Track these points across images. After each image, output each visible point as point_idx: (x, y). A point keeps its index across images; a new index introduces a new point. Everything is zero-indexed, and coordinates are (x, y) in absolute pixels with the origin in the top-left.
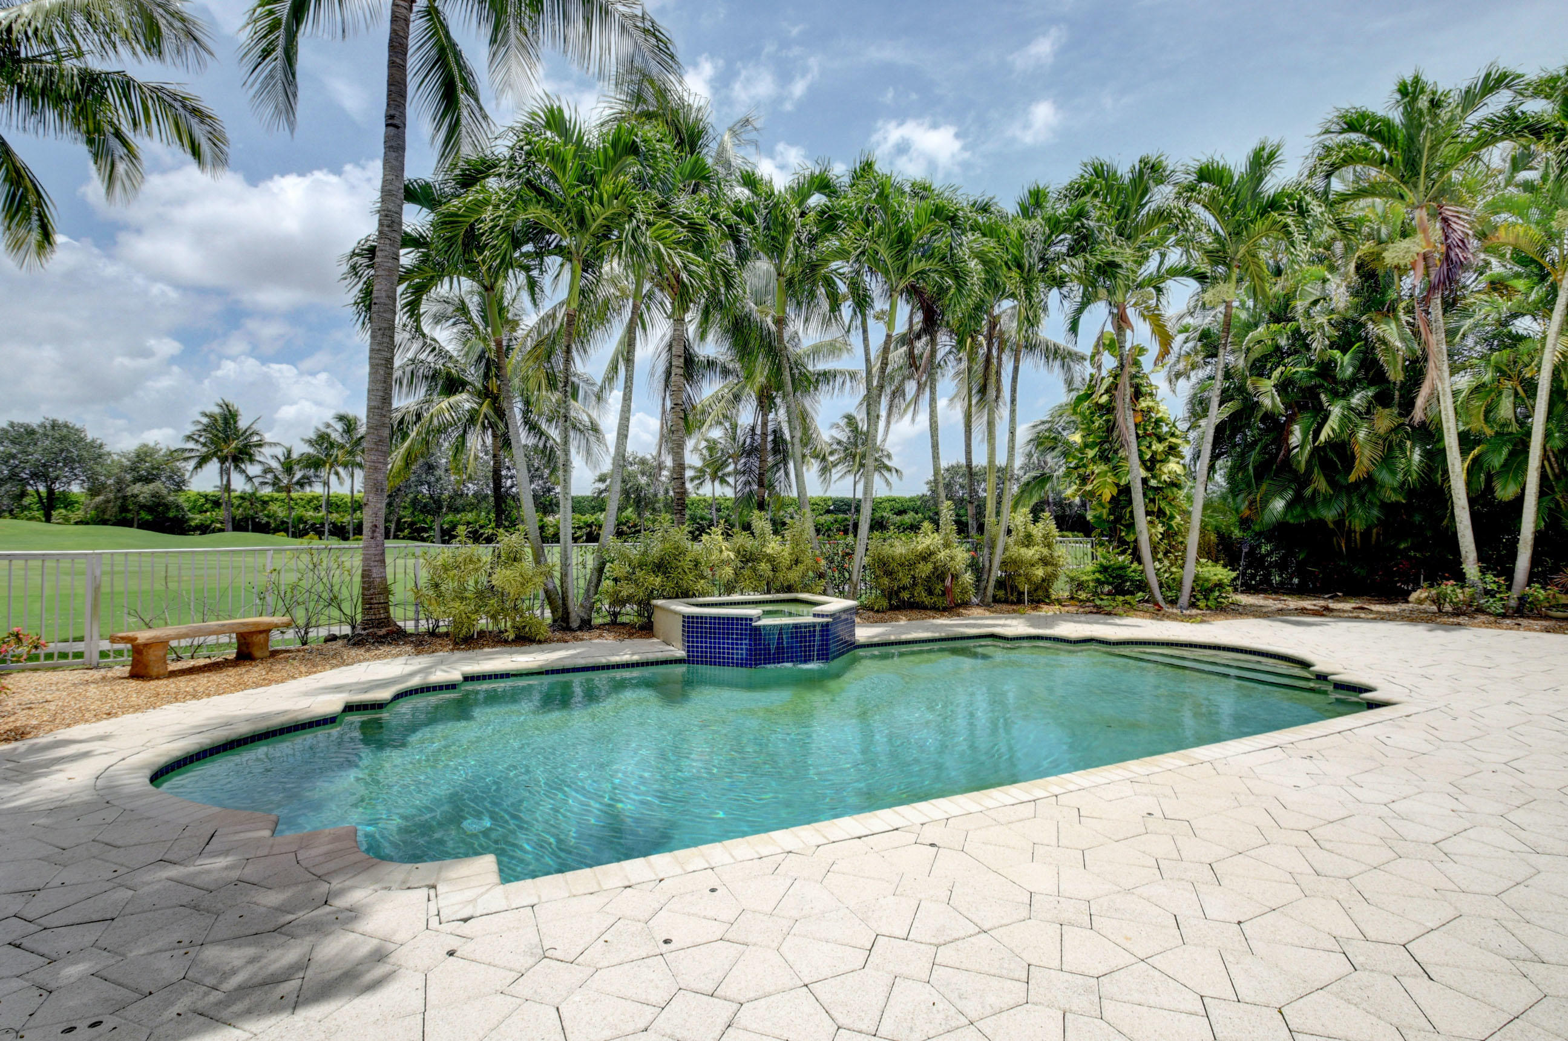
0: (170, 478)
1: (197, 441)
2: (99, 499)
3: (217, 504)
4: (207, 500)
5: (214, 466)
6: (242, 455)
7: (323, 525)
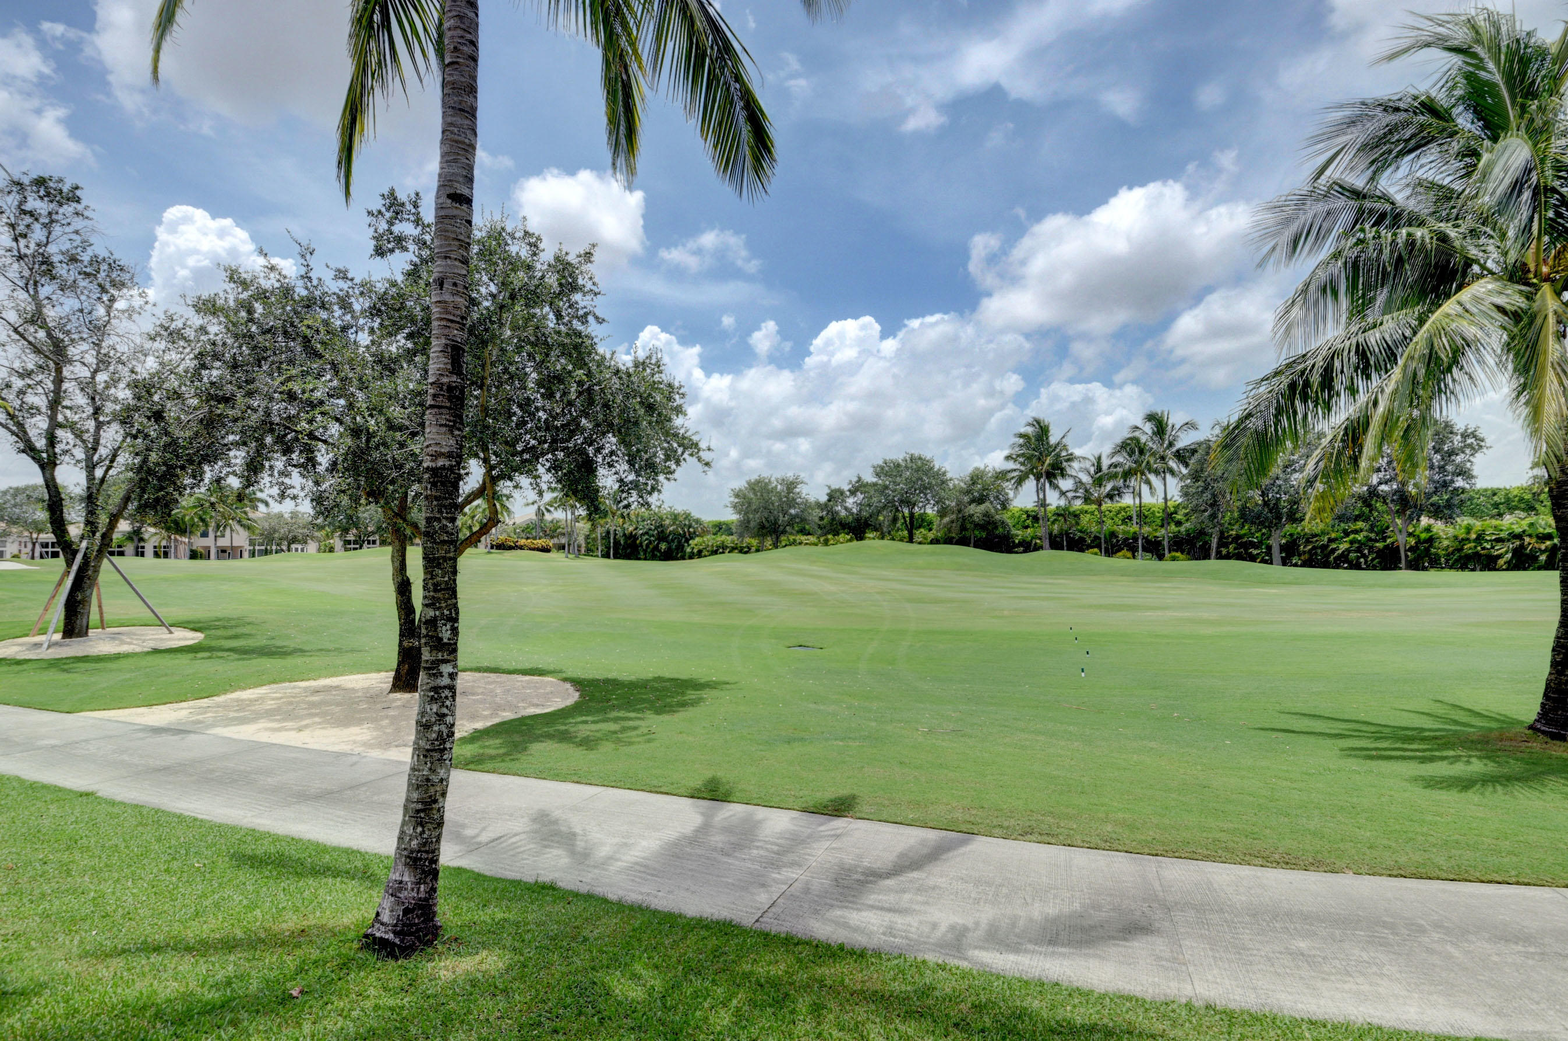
0: (997, 498)
1: (1015, 461)
2: (946, 520)
3: (1036, 519)
4: (1028, 516)
5: (1030, 484)
6: (1054, 472)
7: (1135, 539)
